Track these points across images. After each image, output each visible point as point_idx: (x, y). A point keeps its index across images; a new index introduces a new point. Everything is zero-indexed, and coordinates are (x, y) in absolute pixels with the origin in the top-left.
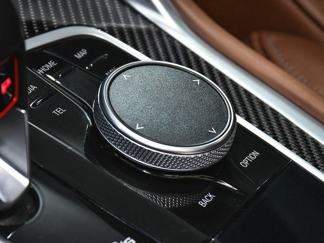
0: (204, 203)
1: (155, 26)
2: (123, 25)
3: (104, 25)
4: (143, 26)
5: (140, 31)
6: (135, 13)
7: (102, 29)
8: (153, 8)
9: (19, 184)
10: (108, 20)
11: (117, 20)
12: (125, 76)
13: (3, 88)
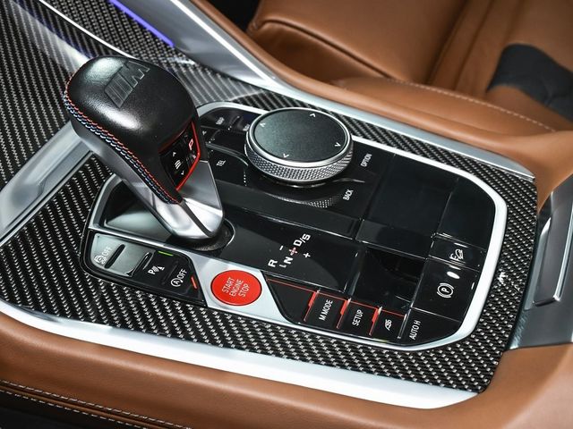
0: (347, 197)
1: (264, 89)
2: (242, 96)
3: (230, 99)
5: (255, 96)
6: (246, 84)
8: (255, 75)
9: (218, 216)
11: (237, 94)
12: (262, 125)
13: (190, 146)
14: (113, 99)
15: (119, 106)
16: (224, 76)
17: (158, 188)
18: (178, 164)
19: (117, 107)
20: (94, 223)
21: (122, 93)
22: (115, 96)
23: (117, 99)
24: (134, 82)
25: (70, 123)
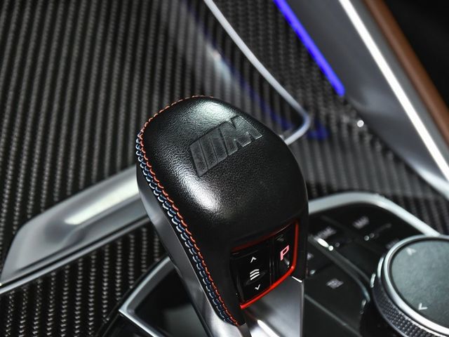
2: (409, 193)
3: (388, 191)
4: (430, 196)
7: (387, 197)
10: (392, 186)
11: (403, 187)
12: (409, 251)
13: (282, 254)
14: (196, 161)
15: (201, 173)
16: (398, 159)
17: (216, 297)
18: (254, 274)
19: (197, 174)
20: (129, 307)
21: (211, 157)
22: (201, 159)
23: (201, 163)
24: (232, 148)
25: (134, 169)
